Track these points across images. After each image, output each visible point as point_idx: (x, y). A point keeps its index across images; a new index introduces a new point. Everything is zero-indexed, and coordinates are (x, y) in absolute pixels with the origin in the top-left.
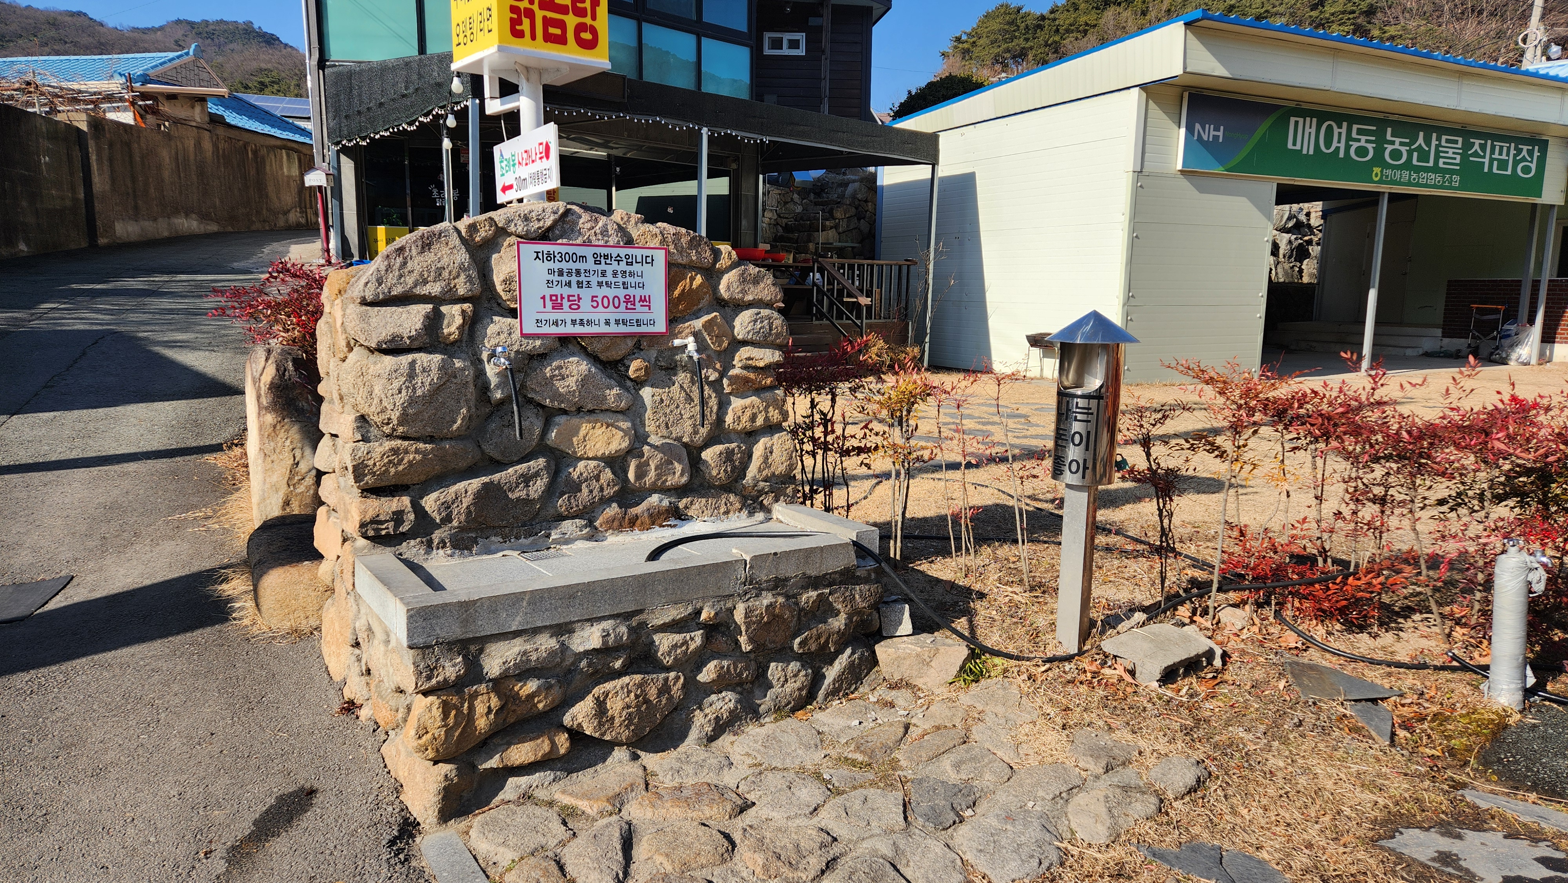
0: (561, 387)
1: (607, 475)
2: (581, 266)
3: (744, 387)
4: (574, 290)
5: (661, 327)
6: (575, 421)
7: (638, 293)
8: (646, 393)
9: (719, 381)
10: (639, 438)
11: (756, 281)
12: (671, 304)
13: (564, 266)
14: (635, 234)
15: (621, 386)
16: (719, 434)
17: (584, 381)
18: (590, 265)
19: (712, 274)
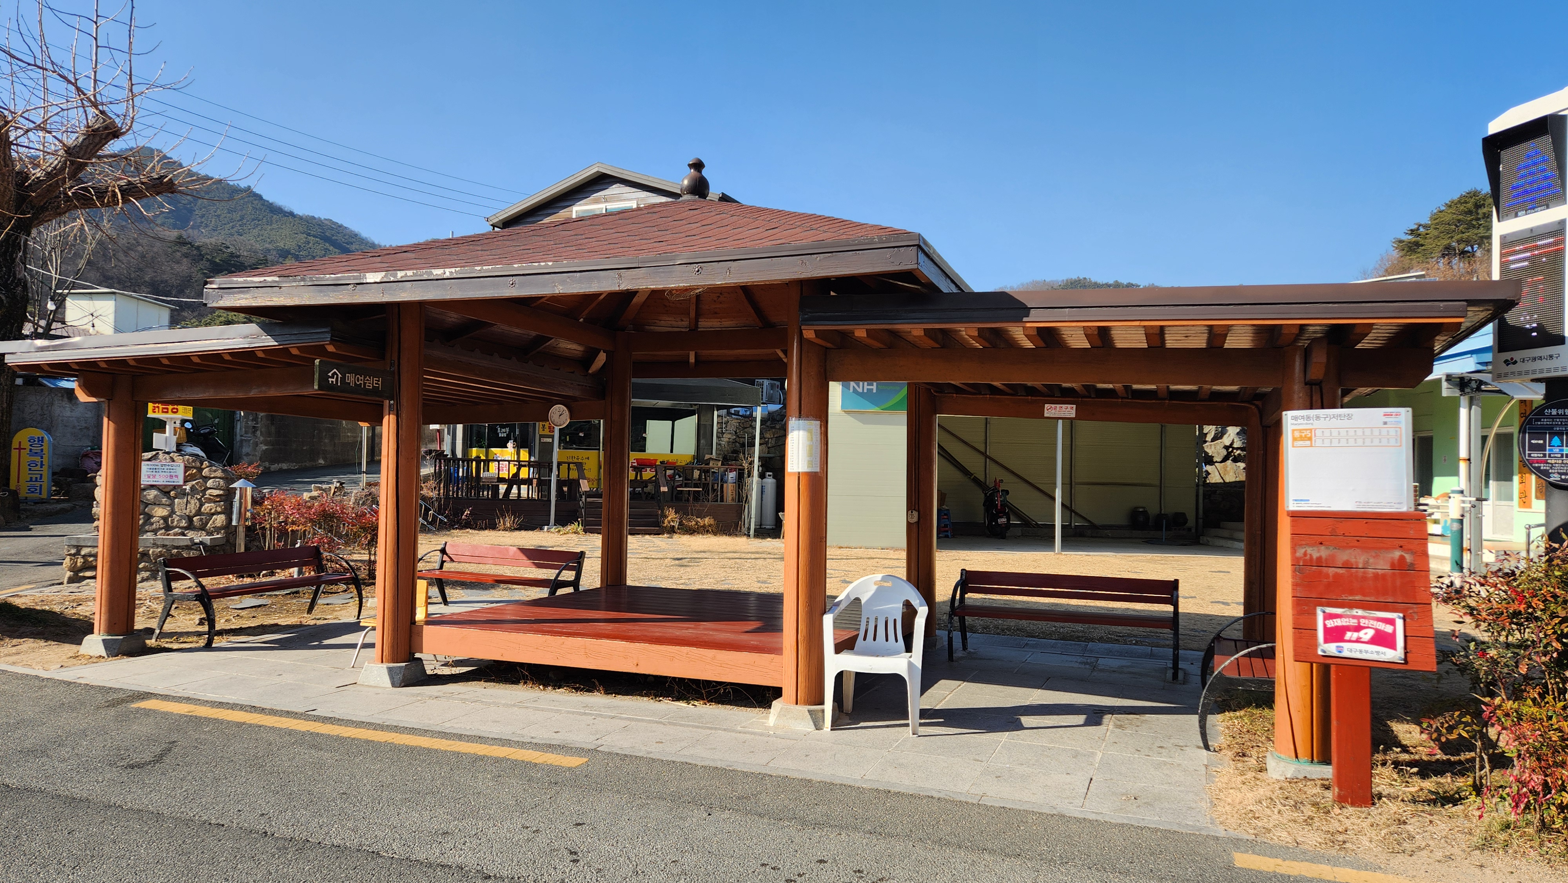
0: (149, 497)
1: (162, 521)
2: (157, 467)
3: (209, 501)
4: (154, 473)
5: (181, 483)
6: (154, 506)
7: (174, 474)
8: (176, 500)
9: (201, 498)
10: (173, 512)
11: (215, 471)
12: (185, 477)
13: (152, 467)
14: (175, 459)
15: (168, 498)
16: (199, 513)
17: (155, 496)
18: (160, 467)
19: (200, 470)
